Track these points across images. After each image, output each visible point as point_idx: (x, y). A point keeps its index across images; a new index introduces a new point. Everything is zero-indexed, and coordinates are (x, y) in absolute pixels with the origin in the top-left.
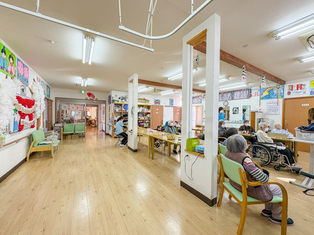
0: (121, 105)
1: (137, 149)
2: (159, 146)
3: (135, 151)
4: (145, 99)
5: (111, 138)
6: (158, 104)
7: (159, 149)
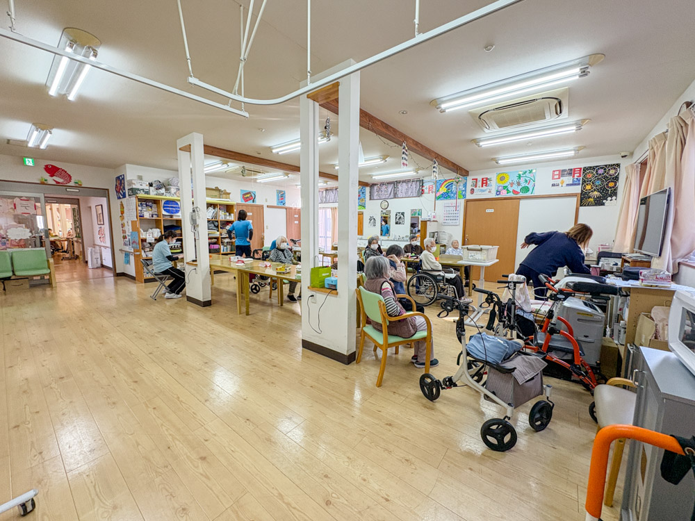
0: (156, 202)
1: (210, 299)
2: (258, 291)
3: (207, 304)
4: (220, 190)
5: (135, 283)
6: (251, 201)
7: (259, 296)
